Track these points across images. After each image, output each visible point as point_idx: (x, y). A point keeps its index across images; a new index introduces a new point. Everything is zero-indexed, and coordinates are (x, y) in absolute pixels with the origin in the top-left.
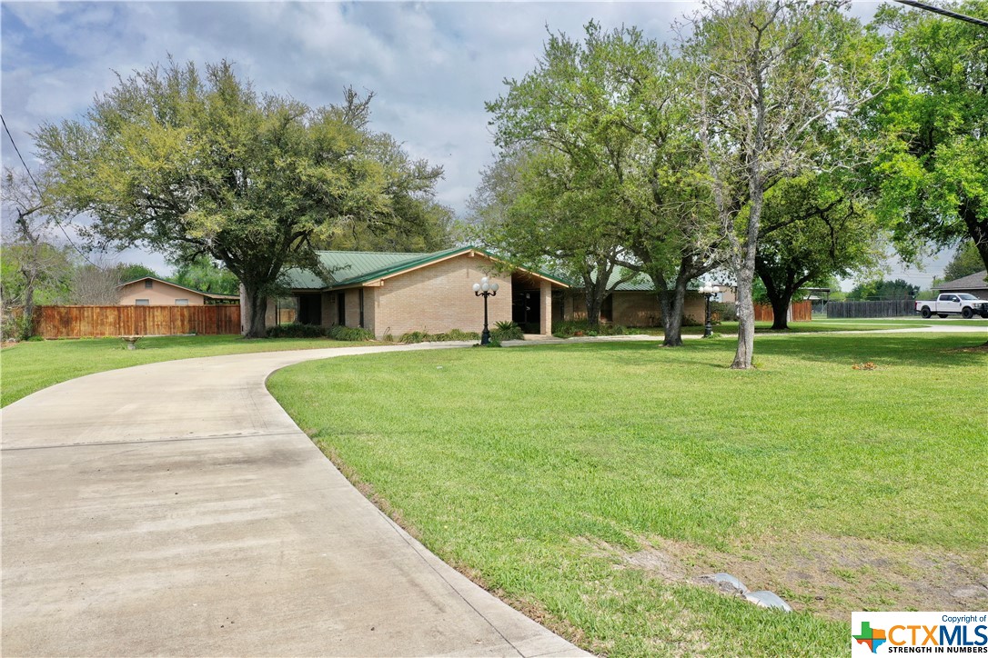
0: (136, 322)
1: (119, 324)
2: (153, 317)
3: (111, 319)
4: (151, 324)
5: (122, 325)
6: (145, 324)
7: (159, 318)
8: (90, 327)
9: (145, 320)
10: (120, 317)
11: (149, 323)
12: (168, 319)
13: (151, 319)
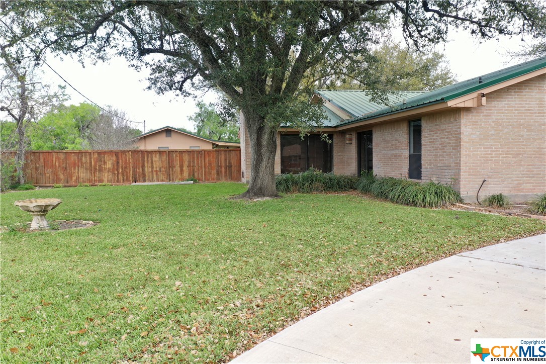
0: (135, 168)
1: (117, 170)
2: (152, 162)
3: (109, 165)
4: (150, 170)
5: (121, 171)
6: (144, 170)
7: (158, 163)
8: (89, 174)
9: (143, 166)
10: (118, 163)
11: (148, 170)
12: (166, 164)
13: (150, 165)
